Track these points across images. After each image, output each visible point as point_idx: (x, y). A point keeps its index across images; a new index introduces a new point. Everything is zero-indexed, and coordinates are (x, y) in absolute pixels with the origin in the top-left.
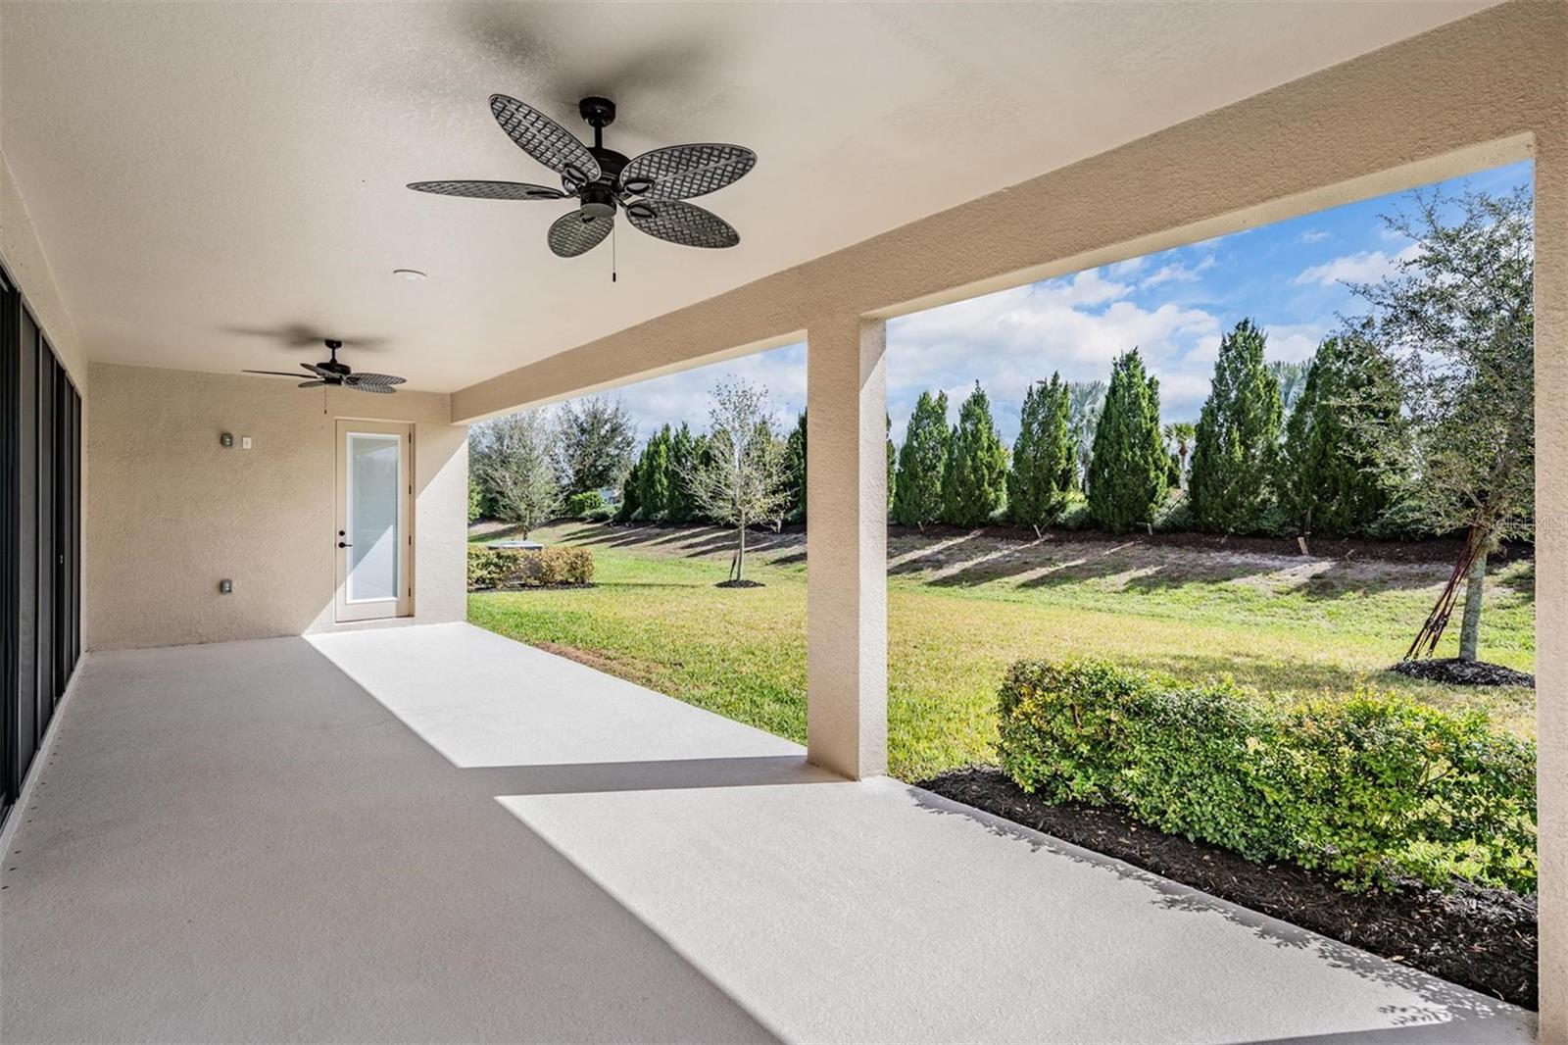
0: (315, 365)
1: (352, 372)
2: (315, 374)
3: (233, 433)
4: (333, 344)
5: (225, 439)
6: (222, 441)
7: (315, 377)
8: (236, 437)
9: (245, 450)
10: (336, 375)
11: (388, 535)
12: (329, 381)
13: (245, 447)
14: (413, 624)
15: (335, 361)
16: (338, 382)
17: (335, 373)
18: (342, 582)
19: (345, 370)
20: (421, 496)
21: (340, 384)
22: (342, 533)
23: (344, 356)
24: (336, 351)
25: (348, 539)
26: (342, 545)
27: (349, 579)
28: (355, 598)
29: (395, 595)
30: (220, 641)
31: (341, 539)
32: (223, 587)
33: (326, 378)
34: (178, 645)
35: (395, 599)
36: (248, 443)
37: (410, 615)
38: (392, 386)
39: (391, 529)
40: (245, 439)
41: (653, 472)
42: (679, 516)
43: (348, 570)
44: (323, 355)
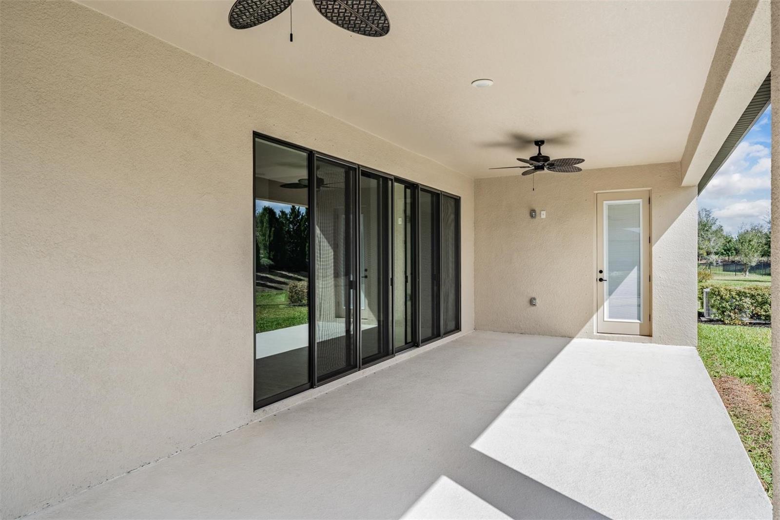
0: (529, 159)
1: (551, 159)
2: (528, 165)
3: (536, 210)
4: (539, 143)
5: (533, 213)
6: (532, 216)
7: (529, 167)
8: (537, 212)
9: (543, 219)
10: (540, 164)
11: (634, 274)
12: (538, 168)
13: (542, 217)
14: (651, 342)
15: (541, 154)
16: (541, 168)
17: (540, 162)
18: (601, 306)
19: (546, 159)
20: (656, 245)
21: (544, 169)
22: (601, 272)
23: (546, 150)
24: (541, 147)
25: (605, 275)
26: (601, 280)
27: (606, 304)
28: (610, 317)
29: (640, 320)
30: (531, 334)
31: (600, 276)
32: (532, 302)
33: (535, 166)
34: (511, 333)
35: (639, 321)
36: (544, 215)
37: (650, 336)
38: (575, 165)
39: (636, 268)
40: (542, 212)
43: (605, 296)
44: (533, 151)
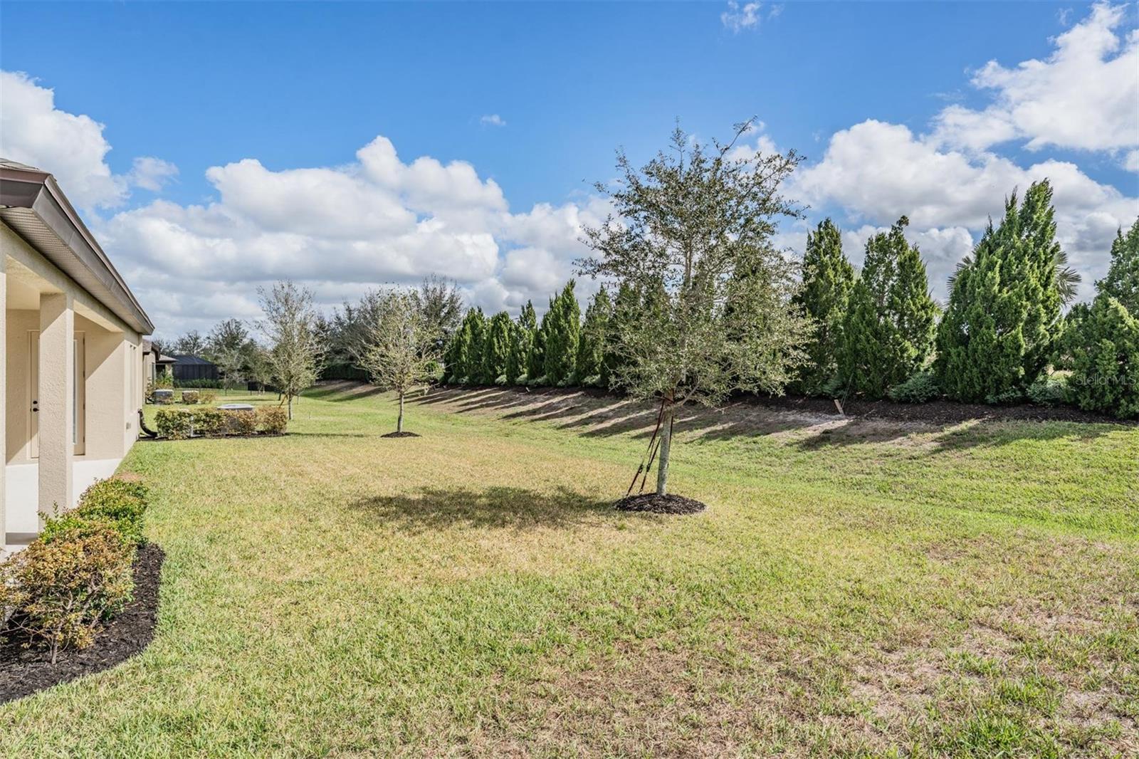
14: (84, 460)
20: (90, 378)
37: (84, 454)
41: (461, 346)
42: (476, 380)
